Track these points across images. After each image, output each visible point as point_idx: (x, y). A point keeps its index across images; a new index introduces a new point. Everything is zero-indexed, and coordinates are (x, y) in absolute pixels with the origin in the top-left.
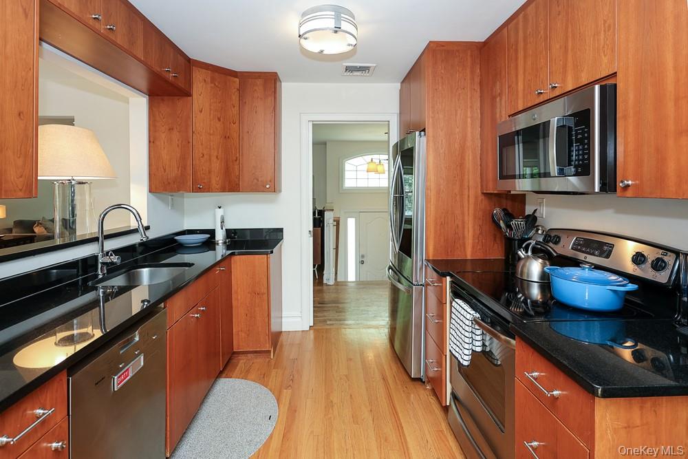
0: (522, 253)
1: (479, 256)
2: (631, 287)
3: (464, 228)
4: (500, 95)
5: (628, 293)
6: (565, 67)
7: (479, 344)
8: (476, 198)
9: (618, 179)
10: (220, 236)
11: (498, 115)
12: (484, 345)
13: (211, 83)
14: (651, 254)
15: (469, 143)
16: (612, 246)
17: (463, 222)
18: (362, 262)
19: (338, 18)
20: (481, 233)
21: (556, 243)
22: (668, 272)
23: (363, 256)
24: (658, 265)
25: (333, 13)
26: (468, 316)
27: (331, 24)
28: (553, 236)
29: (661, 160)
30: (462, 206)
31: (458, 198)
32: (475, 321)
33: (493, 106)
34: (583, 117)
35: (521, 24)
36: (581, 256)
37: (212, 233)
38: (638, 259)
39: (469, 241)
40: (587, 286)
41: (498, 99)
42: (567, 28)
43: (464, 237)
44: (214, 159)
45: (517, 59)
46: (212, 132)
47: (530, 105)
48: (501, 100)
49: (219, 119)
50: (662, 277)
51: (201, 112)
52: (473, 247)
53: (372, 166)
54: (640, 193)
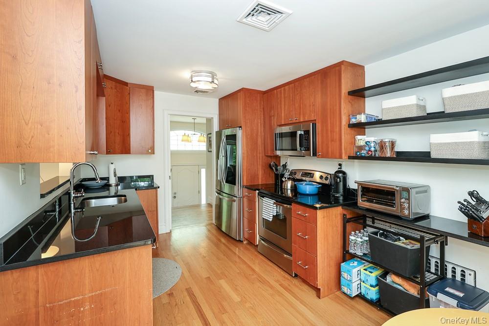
0: (284, 179)
1: (264, 183)
2: (320, 186)
3: (258, 171)
4: (274, 116)
5: (319, 187)
6: (300, 113)
7: (276, 212)
8: (263, 157)
9: (317, 152)
10: (113, 181)
11: (273, 124)
12: (277, 212)
13: (115, 89)
14: (324, 176)
15: (259, 134)
16: (314, 174)
17: (258, 168)
18: (175, 197)
19: (213, 78)
20: (265, 172)
21: (295, 174)
22: (329, 180)
23: (175, 193)
24: (326, 178)
25: (211, 75)
26: (272, 202)
27: (210, 80)
28: (293, 173)
29: (328, 148)
30: (257, 162)
31: (255, 158)
32: (274, 203)
33: (270, 120)
34: (307, 132)
35: (283, 91)
36: (304, 178)
37: (107, 179)
38: (321, 177)
39: (260, 177)
40: (308, 186)
41: (273, 118)
42: (300, 100)
43: (258, 175)
44: (117, 134)
45: (281, 104)
46: (115, 118)
47: (287, 123)
48: (274, 118)
49: (119, 111)
50: (327, 182)
51: (110, 106)
52: (262, 179)
53: (185, 138)
54: (323, 157)
